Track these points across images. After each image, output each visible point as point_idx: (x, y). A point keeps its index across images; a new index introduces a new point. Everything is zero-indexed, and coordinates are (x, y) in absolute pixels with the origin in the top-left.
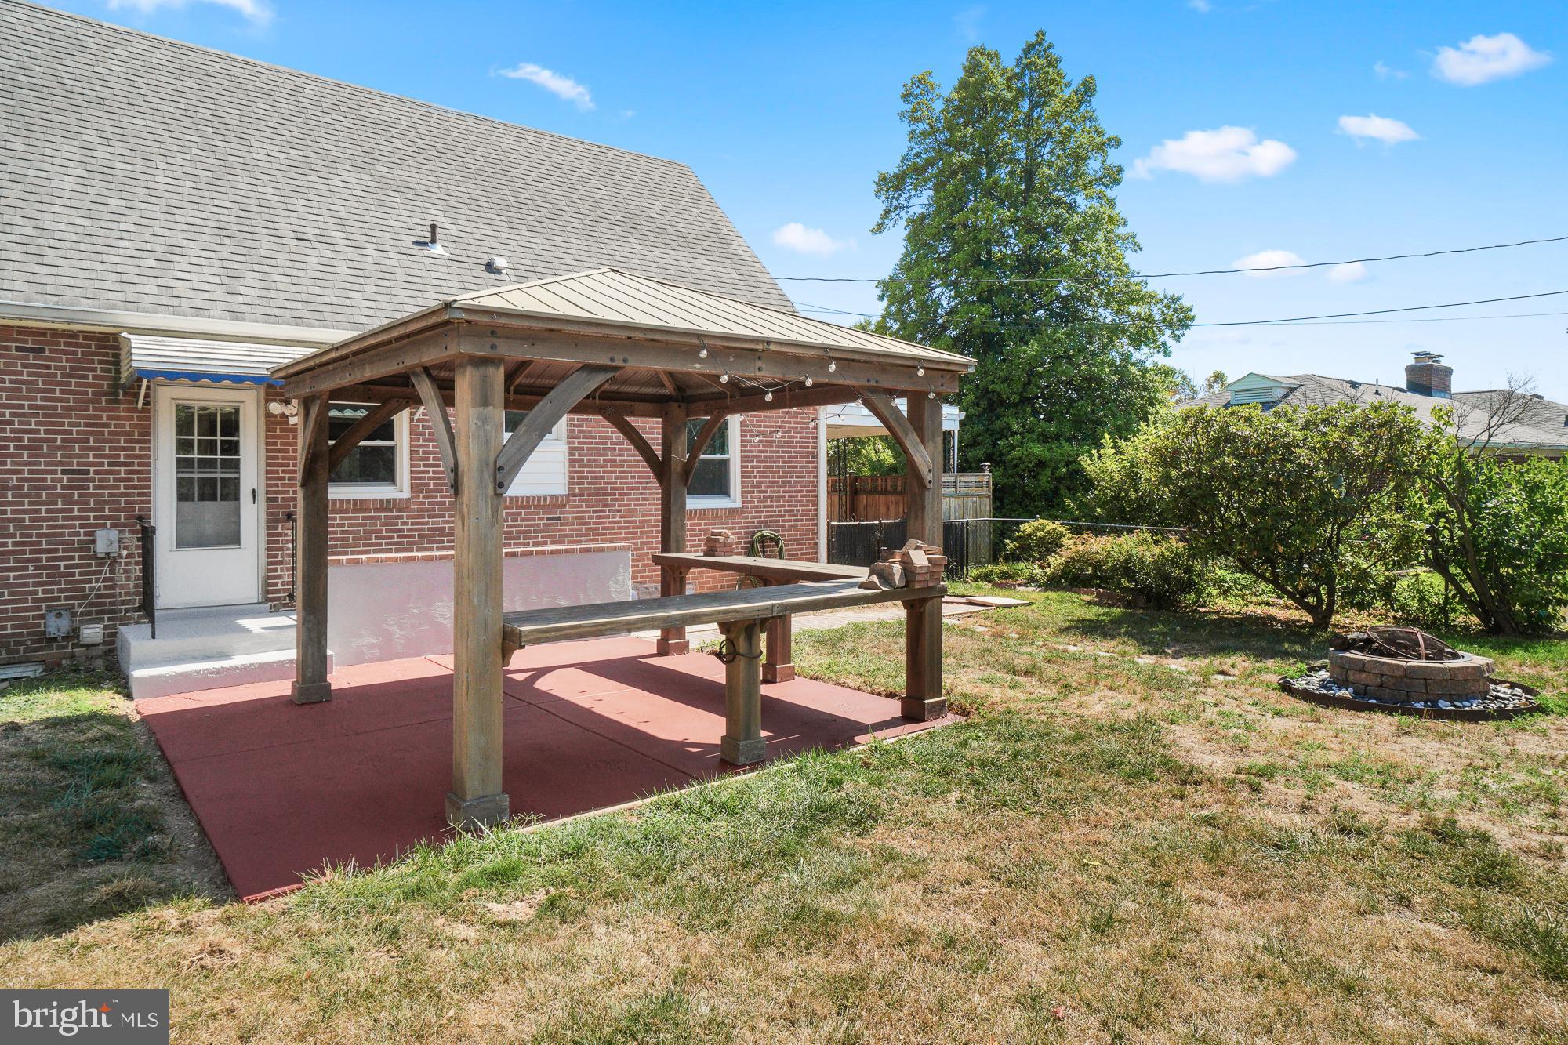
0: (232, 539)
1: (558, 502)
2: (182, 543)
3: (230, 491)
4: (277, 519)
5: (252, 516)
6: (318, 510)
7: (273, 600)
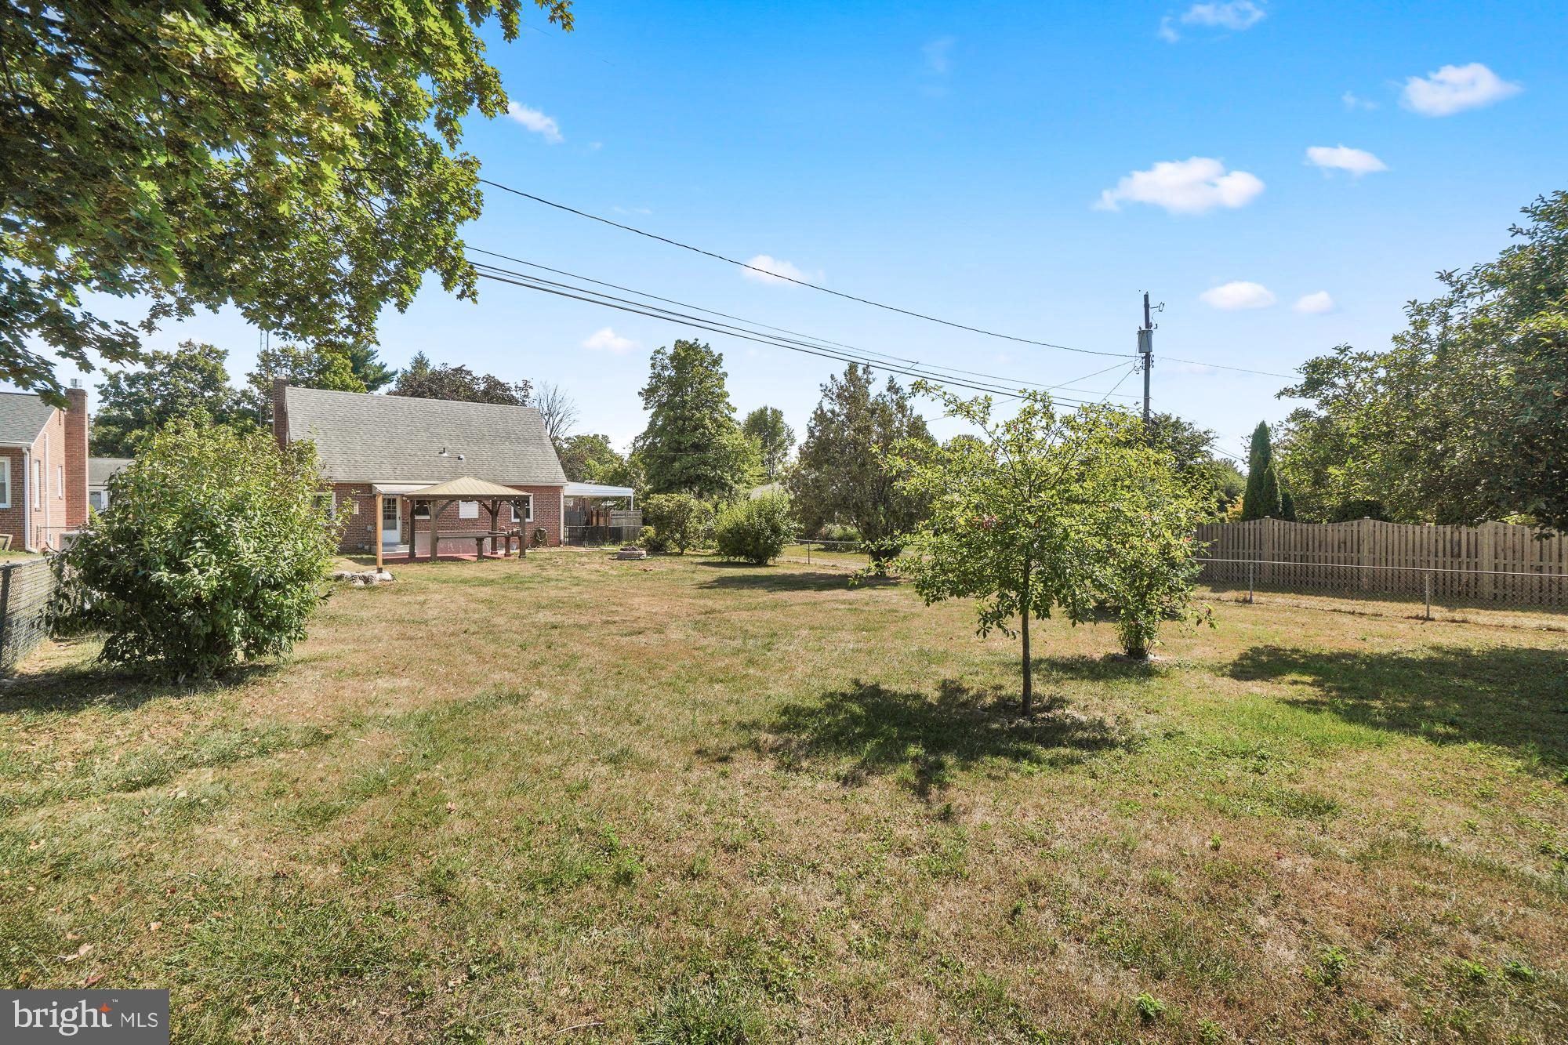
0: (395, 528)
1: (475, 520)
2: (385, 528)
3: (395, 518)
4: (404, 524)
5: (399, 523)
6: (413, 521)
7: (403, 542)
